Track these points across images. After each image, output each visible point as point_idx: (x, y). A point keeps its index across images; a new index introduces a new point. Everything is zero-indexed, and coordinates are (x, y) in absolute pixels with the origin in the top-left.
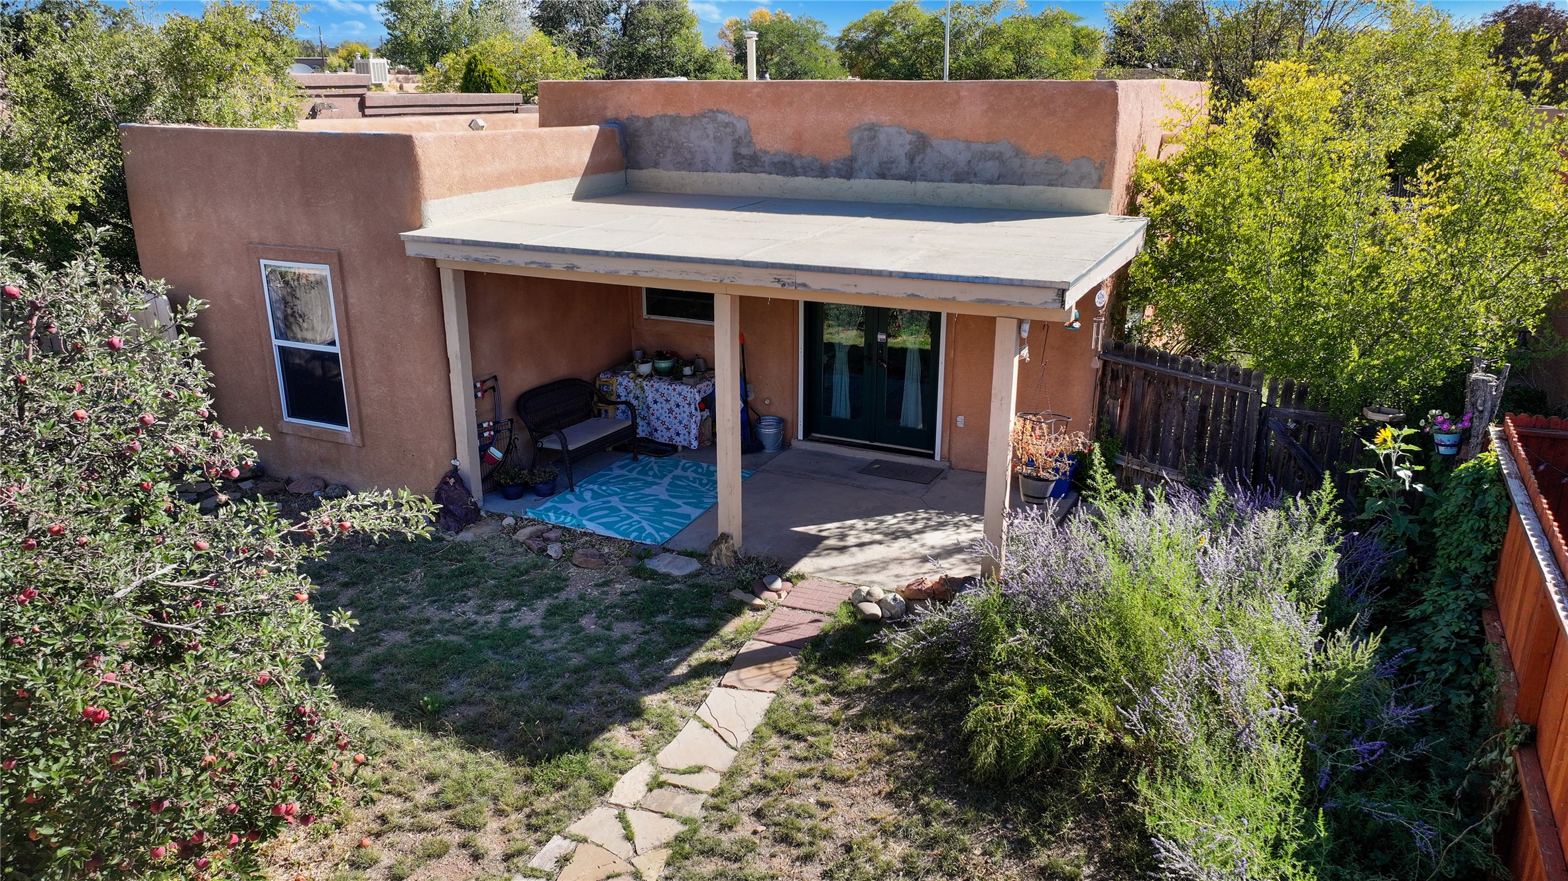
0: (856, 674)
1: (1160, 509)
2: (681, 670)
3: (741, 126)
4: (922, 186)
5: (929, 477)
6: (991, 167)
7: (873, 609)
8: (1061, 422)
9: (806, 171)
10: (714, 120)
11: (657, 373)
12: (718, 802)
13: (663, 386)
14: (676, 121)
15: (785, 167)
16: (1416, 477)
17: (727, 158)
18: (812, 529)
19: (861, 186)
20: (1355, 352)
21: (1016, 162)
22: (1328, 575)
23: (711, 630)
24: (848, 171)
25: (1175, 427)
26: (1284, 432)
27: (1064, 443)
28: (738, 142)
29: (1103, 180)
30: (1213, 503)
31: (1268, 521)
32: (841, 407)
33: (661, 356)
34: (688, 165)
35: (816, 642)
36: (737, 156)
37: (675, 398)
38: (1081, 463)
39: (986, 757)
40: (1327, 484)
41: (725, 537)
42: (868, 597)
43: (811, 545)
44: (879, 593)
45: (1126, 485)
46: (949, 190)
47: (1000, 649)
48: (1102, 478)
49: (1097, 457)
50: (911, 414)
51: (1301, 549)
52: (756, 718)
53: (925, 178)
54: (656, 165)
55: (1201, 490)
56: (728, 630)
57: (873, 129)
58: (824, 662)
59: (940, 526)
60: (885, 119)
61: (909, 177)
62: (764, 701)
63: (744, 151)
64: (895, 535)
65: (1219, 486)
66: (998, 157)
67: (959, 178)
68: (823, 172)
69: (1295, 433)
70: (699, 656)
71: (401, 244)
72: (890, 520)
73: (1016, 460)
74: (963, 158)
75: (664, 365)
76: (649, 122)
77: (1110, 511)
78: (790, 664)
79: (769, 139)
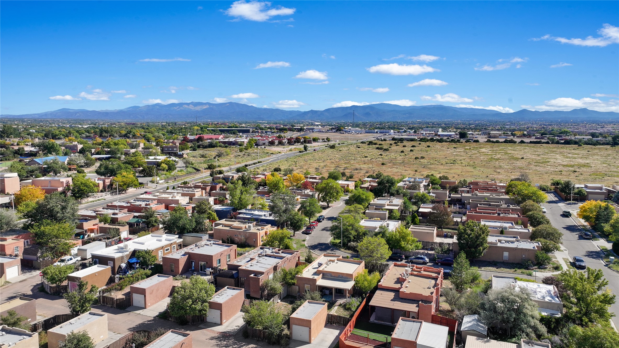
1: (354, 298)
2: (331, 307)
5: (342, 297)
8: (350, 294)
10: (329, 273)
12: (336, 310)
25: (355, 294)
26: (360, 294)
29: (353, 279)
31: (358, 298)
32: (337, 294)
39: (346, 308)
41: (332, 302)
43: (337, 301)
44: (342, 303)
47: (347, 304)
48: (351, 297)
54: (325, 276)
56: (334, 305)
58: (339, 306)
59: (343, 300)
71: (316, 285)
72: (340, 300)
73: (348, 296)
79: (333, 275)
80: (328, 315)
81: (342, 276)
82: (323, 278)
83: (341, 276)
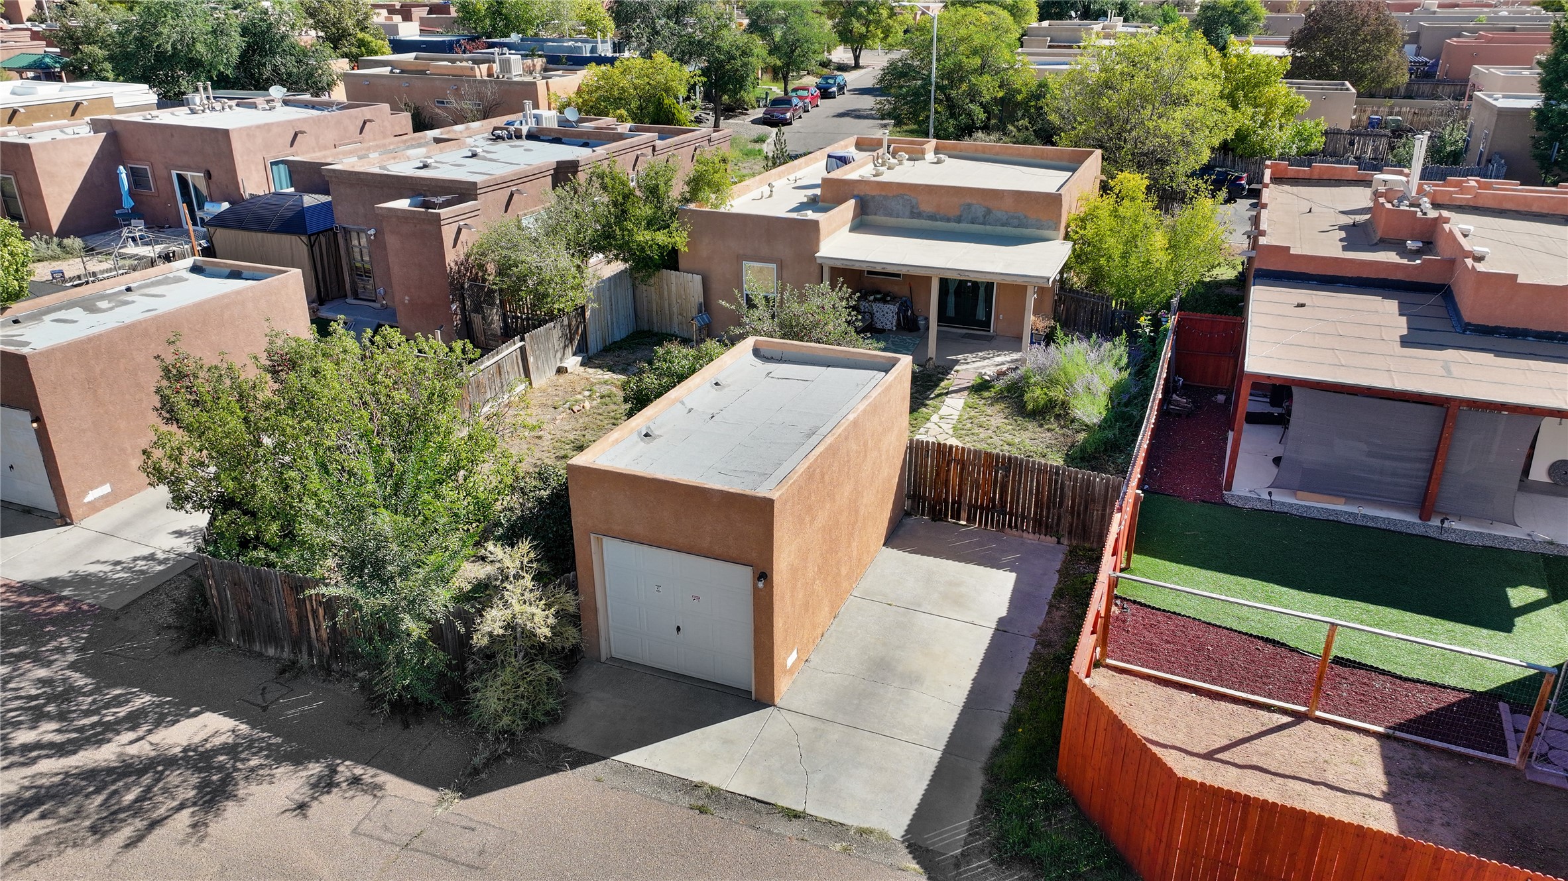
0: (986, 394)
1: (1076, 343)
2: (933, 395)
3: (914, 201)
4: (988, 228)
5: (990, 339)
6: (1015, 222)
7: (988, 378)
8: (1046, 317)
9: (941, 220)
10: (903, 198)
11: (876, 300)
12: (959, 421)
13: (881, 305)
14: (886, 198)
15: (932, 218)
16: (1151, 331)
17: (907, 213)
18: (954, 357)
19: (964, 226)
20: (1138, 292)
21: (1025, 220)
22: (1125, 361)
23: (937, 385)
24: (959, 220)
25: (1082, 317)
26: (1120, 319)
27: (1046, 323)
28: (913, 207)
29: (1057, 228)
30: (1092, 340)
31: (1108, 345)
32: (951, 312)
33: (879, 292)
34: (891, 215)
35: (973, 386)
36: (912, 212)
37: (886, 310)
38: (1053, 329)
39: (1030, 407)
40: (1124, 333)
41: (932, 359)
42: (985, 374)
43: (957, 362)
44: (989, 373)
45: (1066, 335)
46: (999, 229)
47: (1032, 381)
48: (1059, 333)
49: (1058, 327)
50: (981, 314)
51: (1117, 352)
52: (962, 405)
53: (989, 224)
54: (875, 214)
55: (1089, 337)
56: (942, 384)
57: (969, 205)
58: (976, 391)
59: (999, 355)
60: (975, 202)
61: (983, 224)
62: (963, 401)
63: (915, 211)
64: (984, 359)
65: (1094, 336)
66: (1018, 218)
67: (1003, 225)
68: (948, 220)
69: (1124, 319)
70: (937, 392)
71: (815, 258)
72: (980, 354)
73: (1032, 329)
74: (1005, 218)
75: (879, 296)
76: (873, 197)
77: (1062, 343)
78: (966, 393)
79: (927, 207)
80: (916, 450)
81: (989, 211)
82: (860, 224)
83: (980, 213)
